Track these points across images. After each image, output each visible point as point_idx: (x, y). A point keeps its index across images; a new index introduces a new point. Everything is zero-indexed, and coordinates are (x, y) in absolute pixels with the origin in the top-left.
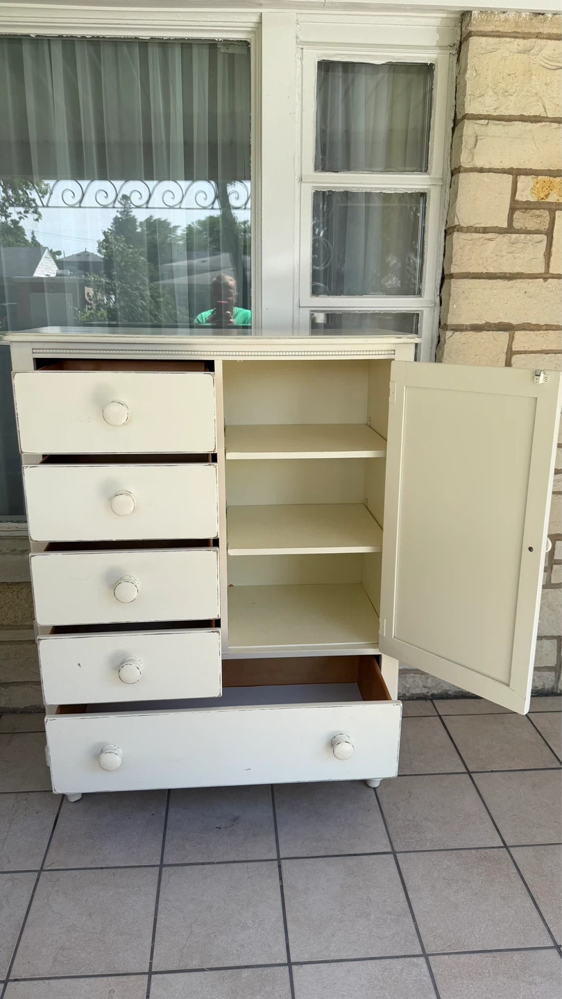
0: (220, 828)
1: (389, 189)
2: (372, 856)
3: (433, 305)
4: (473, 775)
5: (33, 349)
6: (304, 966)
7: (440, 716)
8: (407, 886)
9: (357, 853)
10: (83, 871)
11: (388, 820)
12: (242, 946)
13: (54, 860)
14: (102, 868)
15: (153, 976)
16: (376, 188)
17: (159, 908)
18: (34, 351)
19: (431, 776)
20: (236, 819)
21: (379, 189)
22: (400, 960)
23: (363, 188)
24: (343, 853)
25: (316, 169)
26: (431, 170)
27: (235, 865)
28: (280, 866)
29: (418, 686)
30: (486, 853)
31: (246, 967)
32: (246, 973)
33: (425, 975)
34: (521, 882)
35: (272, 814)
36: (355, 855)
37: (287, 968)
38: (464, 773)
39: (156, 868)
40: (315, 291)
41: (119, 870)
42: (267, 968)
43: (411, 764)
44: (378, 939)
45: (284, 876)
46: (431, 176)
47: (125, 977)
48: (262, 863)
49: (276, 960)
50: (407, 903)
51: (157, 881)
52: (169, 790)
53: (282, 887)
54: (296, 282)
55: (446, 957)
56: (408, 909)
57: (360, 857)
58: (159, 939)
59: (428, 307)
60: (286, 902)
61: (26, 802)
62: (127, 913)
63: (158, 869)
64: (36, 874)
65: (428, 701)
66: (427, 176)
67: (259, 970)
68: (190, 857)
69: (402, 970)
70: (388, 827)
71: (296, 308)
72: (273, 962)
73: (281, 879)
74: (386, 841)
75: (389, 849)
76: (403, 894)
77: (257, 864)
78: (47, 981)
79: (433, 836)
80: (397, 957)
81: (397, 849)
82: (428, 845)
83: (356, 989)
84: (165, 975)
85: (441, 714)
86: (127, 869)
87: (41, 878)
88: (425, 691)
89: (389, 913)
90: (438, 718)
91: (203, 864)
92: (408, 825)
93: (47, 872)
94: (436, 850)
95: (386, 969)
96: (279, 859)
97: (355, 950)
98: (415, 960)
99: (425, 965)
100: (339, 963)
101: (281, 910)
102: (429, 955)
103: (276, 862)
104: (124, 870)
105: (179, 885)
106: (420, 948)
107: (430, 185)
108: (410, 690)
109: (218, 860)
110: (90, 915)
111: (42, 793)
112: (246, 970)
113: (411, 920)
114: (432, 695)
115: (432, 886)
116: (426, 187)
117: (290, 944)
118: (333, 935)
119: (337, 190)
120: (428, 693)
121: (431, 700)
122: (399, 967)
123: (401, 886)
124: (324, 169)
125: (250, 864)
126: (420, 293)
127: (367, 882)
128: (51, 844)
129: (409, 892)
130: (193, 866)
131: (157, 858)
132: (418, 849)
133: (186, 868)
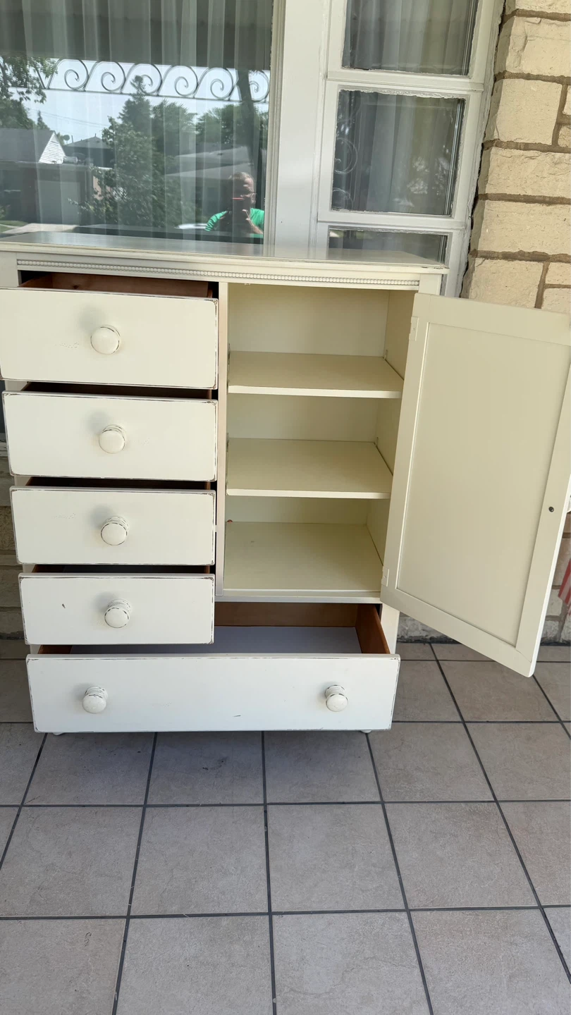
0: (207, 769)
1: (424, 92)
2: (360, 805)
3: (464, 227)
4: (467, 725)
5: (18, 260)
6: (284, 916)
7: (437, 661)
8: (394, 838)
9: (345, 801)
10: (65, 808)
11: (379, 768)
12: (223, 893)
13: (35, 795)
14: (84, 806)
15: (132, 921)
16: (409, 91)
17: (141, 849)
18: (19, 262)
19: (424, 724)
20: (223, 761)
21: (413, 92)
22: (382, 914)
23: (394, 90)
24: (331, 801)
25: (344, 65)
26: (472, 73)
27: (219, 808)
28: (266, 812)
29: (417, 629)
30: (476, 807)
31: (226, 915)
32: (225, 921)
33: (406, 932)
34: (509, 839)
35: (260, 755)
36: (343, 803)
37: (267, 917)
38: (459, 722)
39: (140, 808)
40: (336, 204)
41: (102, 808)
42: (247, 917)
43: (405, 710)
44: (361, 892)
45: (270, 822)
46: (471, 81)
47: (103, 920)
48: (248, 807)
49: (256, 909)
50: (392, 855)
51: (139, 822)
52: (156, 733)
53: (266, 833)
54: (315, 192)
55: (429, 913)
56: (393, 862)
57: (348, 806)
58: (139, 882)
59: (457, 229)
60: (270, 850)
61: (9, 733)
62: (108, 854)
63: (141, 809)
64: (17, 809)
65: (427, 644)
66: (467, 80)
67: (239, 919)
68: (174, 798)
69: (383, 925)
70: (378, 776)
71: (313, 222)
72: (254, 911)
73: (266, 825)
74: (375, 790)
75: (378, 799)
76: (389, 846)
77: (243, 808)
78: (23, 921)
79: (424, 787)
80: (378, 911)
81: (386, 799)
82: (418, 796)
83: (336, 942)
84: (144, 920)
85: (438, 658)
86: (109, 808)
87: (21, 813)
88: (424, 634)
89: (374, 865)
90: (435, 662)
91: (187, 806)
92: (399, 774)
93: (28, 808)
94: (425, 802)
95: (367, 923)
96: (265, 805)
97: (337, 902)
98: (397, 914)
99: (407, 921)
100: (321, 915)
101: (264, 857)
102: (412, 910)
103: (262, 807)
104: (106, 809)
105: (162, 827)
106: (402, 902)
107: (469, 91)
108: (409, 633)
109: (203, 803)
110: (70, 854)
111: (26, 725)
112: (226, 918)
113: (396, 873)
114: (431, 638)
115: (419, 839)
116: (465, 93)
117: (272, 893)
118: (316, 886)
119: (366, 91)
120: (427, 636)
121: (430, 643)
122: (380, 922)
123: (388, 838)
124: (352, 66)
125: (236, 808)
126: (449, 213)
127: (353, 832)
128: (33, 778)
129: (395, 845)
130: (176, 808)
131: (141, 797)
132: (407, 799)
133: (170, 809)
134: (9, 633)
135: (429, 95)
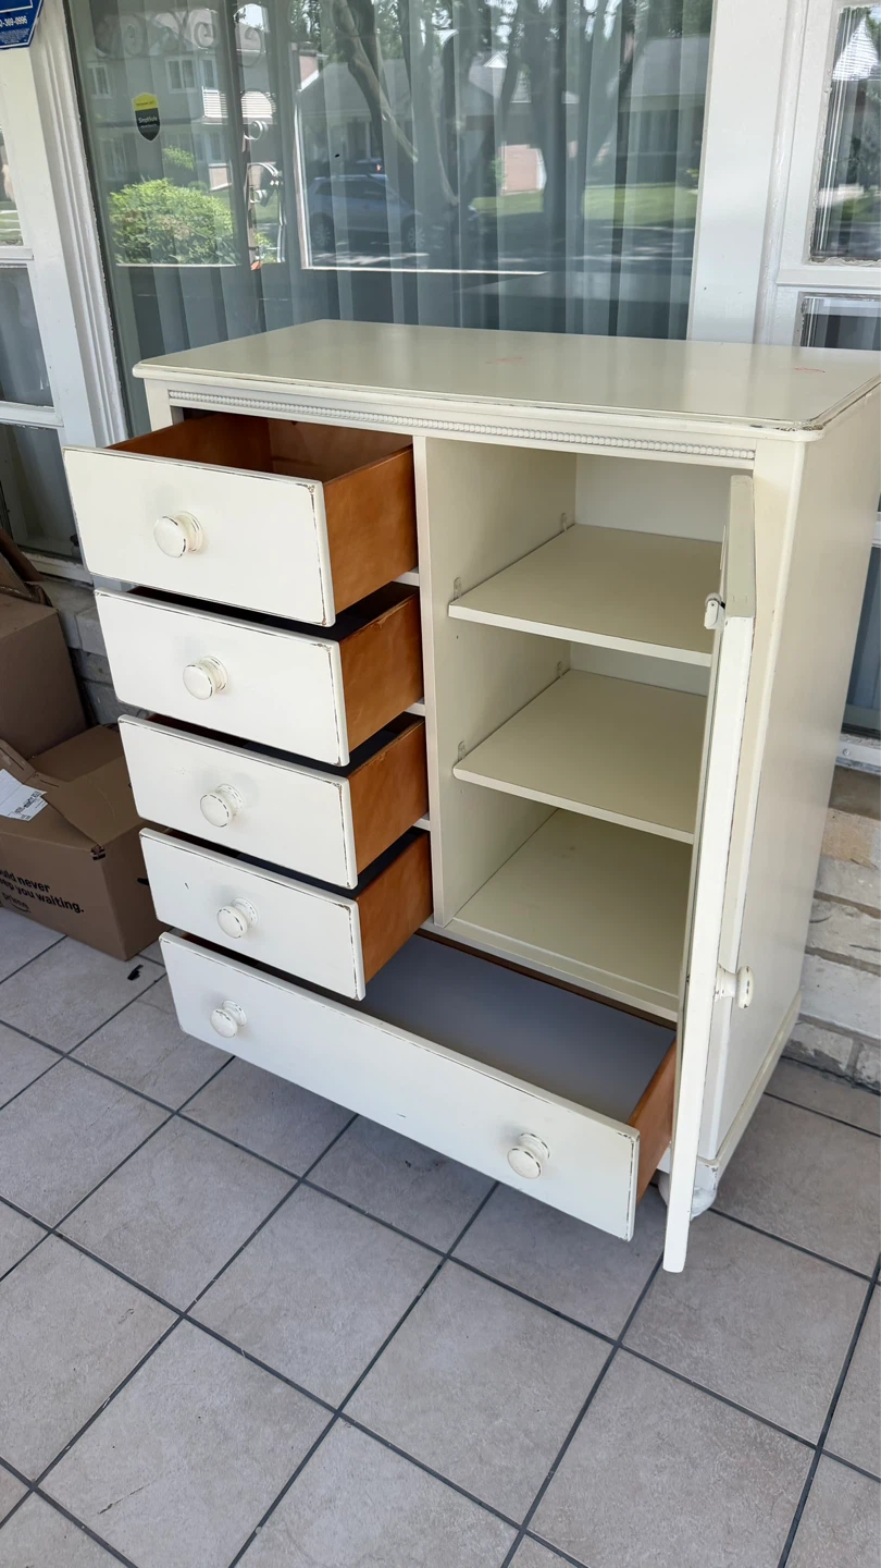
0: (409, 1165)
2: (579, 1330)
5: (170, 391)
6: (353, 1428)
8: (590, 1408)
9: (563, 1312)
11: (655, 1288)
12: (304, 1350)
13: (198, 1107)
14: (237, 1146)
15: (184, 1322)
17: (257, 1236)
20: (440, 1165)
22: (481, 1510)
24: (542, 1301)
28: (439, 1268)
30: (772, 1439)
31: (287, 1381)
32: (280, 1388)
33: (495, 1559)
34: (788, 1526)
36: (557, 1314)
37: (331, 1415)
38: (864, 1277)
39: (314, 1181)
41: (253, 1159)
42: (307, 1399)
43: (781, 1212)
44: (477, 1459)
45: (433, 1285)
47: (156, 1302)
48: (421, 1249)
49: (327, 1395)
50: (566, 1435)
51: (281, 1198)
53: (418, 1298)
55: (551, 1554)
56: (560, 1446)
57: (560, 1320)
58: (224, 1279)
60: (403, 1326)
62: (218, 1222)
63: (295, 1181)
64: (169, 1114)
67: (298, 1395)
68: (341, 1188)
69: (470, 1527)
70: (646, 1299)
72: (322, 1397)
73: (426, 1287)
74: (622, 1319)
75: (614, 1335)
76: (573, 1418)
77: (415, 1247)
78: (84, 1256)
79: (705, 1357)
80: (480, 1504)
81: (627, 1343)
82: (684, 1365)
83: (389, 1508)
84: (196, 1329)
86: (260, 1163)
87: (169, 1122)
89: (527, 1433)
91: (350, 1206)
92: (681, 1314)
93: (181, 1119)
94: (688, 1381)
95: (451, 1510)
96: (447, 1257)
97: (434, 1454)
98: (502, 1525)
99: (509, 1544)
100: (398, 1457)
101: (389, 1332)
102: (529, 1534)
103: (440, 1259)
104: (257, 1161)
105: (306, 1220)
106: (525, 1514)
109: (371, 1212)
110: (181, 1200)
112: (283, 1384)
113: (550, 1465)
115: (629, 1435)
117: (361, 1387)
118: (424, 1412)
122: (471, 1520)
123: (581, 1405)
125: (407, 1241)
127: (536, 1365)
128: (211, 1082)
129: (585, 1421)
130: (336, 1202)
131: (304, 1167)
132: (662, 1361)
133: (328, 1200)
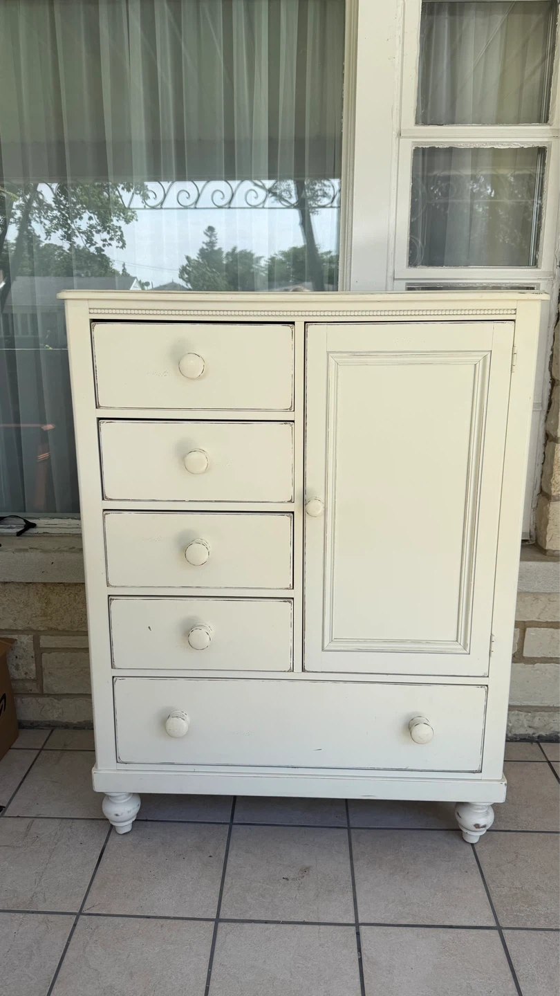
0: (287, 879)
1: (502, 143)
2: (472, 930)
3: (552, 277)
5: (90, 308)
7: (549, 762)
8: (518, 974)
9: (454, 924)
10: (127, 919)
11: (491, 887)
13: (96, 902)
14: (148, 917)
16: (486, 143)
17: (213, 974)
18: (92, 311)
19: (541, 835)
20: (305, 870)
21: (491, 143)
23: (471, 143)
24: (436, 924)
25: (417, 123)
26: (553, 119)
27: (304, 927)
28: (358, 934)
29: (522, 726)
35: (349, 866)
36: (451, 927)
39: (212, 922)
40: (412, 262)
41: (169, 921)
43: (516, 817)
45: (363, 947)
46: (552, 127)
48: (337, 927)
51: (211, 940)
53: (360, 961)
54: (391, 249)
57: (456, 930)
59: (546, 279)
60: (365, 981)
61: (69, 831)
62: (174, 977)
63: (213, 923)
64: (74, 918)
65: (534, 744)
66: (548, 127)
68: (251, 912)
70: (492, 894)
71: (390, 281)
73: (359, 950)
74: (489, 913)
75: (493, 924)
76: (512, 984)
77: (331, 928)
79: (548, 911)
81: (503, 924)
82: (542, 922)
85: (550, 759)
86: (177, 921)
87: (78, 923)
88: (530, 732)
90: (547, 764)
91: (266, 922)
92: (516, 894)
93: (86, 917)
94: (552, 930)
96: (357, 925)
103: (354, 928)
104: (174, 921)
105: (237, 947)
107: (551, 137)
108: (513, 730)
109: (283, 919)
110: (131, 975)
111: (88, 821)
114: (539, 737)
115: (550, 977)
116: (546, 140)
119: (441, 146)
120: (534, 734)
121: (538, 742)
123: (510, 974)
124: (425, 123)
125: (322, 927)
126: (535, 264)
127: (466, 964)
128: (94, 882)
129: (521, 983)
130: (253, 924)
131: (213, 910)
132: (529, 925)
133: (247, 925)
134: (75, 722)
135: (508, 145)
